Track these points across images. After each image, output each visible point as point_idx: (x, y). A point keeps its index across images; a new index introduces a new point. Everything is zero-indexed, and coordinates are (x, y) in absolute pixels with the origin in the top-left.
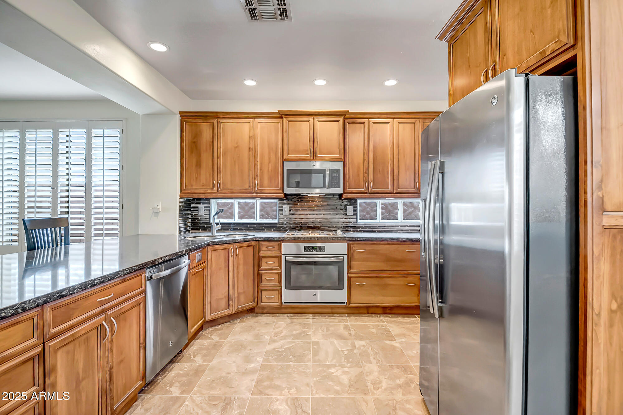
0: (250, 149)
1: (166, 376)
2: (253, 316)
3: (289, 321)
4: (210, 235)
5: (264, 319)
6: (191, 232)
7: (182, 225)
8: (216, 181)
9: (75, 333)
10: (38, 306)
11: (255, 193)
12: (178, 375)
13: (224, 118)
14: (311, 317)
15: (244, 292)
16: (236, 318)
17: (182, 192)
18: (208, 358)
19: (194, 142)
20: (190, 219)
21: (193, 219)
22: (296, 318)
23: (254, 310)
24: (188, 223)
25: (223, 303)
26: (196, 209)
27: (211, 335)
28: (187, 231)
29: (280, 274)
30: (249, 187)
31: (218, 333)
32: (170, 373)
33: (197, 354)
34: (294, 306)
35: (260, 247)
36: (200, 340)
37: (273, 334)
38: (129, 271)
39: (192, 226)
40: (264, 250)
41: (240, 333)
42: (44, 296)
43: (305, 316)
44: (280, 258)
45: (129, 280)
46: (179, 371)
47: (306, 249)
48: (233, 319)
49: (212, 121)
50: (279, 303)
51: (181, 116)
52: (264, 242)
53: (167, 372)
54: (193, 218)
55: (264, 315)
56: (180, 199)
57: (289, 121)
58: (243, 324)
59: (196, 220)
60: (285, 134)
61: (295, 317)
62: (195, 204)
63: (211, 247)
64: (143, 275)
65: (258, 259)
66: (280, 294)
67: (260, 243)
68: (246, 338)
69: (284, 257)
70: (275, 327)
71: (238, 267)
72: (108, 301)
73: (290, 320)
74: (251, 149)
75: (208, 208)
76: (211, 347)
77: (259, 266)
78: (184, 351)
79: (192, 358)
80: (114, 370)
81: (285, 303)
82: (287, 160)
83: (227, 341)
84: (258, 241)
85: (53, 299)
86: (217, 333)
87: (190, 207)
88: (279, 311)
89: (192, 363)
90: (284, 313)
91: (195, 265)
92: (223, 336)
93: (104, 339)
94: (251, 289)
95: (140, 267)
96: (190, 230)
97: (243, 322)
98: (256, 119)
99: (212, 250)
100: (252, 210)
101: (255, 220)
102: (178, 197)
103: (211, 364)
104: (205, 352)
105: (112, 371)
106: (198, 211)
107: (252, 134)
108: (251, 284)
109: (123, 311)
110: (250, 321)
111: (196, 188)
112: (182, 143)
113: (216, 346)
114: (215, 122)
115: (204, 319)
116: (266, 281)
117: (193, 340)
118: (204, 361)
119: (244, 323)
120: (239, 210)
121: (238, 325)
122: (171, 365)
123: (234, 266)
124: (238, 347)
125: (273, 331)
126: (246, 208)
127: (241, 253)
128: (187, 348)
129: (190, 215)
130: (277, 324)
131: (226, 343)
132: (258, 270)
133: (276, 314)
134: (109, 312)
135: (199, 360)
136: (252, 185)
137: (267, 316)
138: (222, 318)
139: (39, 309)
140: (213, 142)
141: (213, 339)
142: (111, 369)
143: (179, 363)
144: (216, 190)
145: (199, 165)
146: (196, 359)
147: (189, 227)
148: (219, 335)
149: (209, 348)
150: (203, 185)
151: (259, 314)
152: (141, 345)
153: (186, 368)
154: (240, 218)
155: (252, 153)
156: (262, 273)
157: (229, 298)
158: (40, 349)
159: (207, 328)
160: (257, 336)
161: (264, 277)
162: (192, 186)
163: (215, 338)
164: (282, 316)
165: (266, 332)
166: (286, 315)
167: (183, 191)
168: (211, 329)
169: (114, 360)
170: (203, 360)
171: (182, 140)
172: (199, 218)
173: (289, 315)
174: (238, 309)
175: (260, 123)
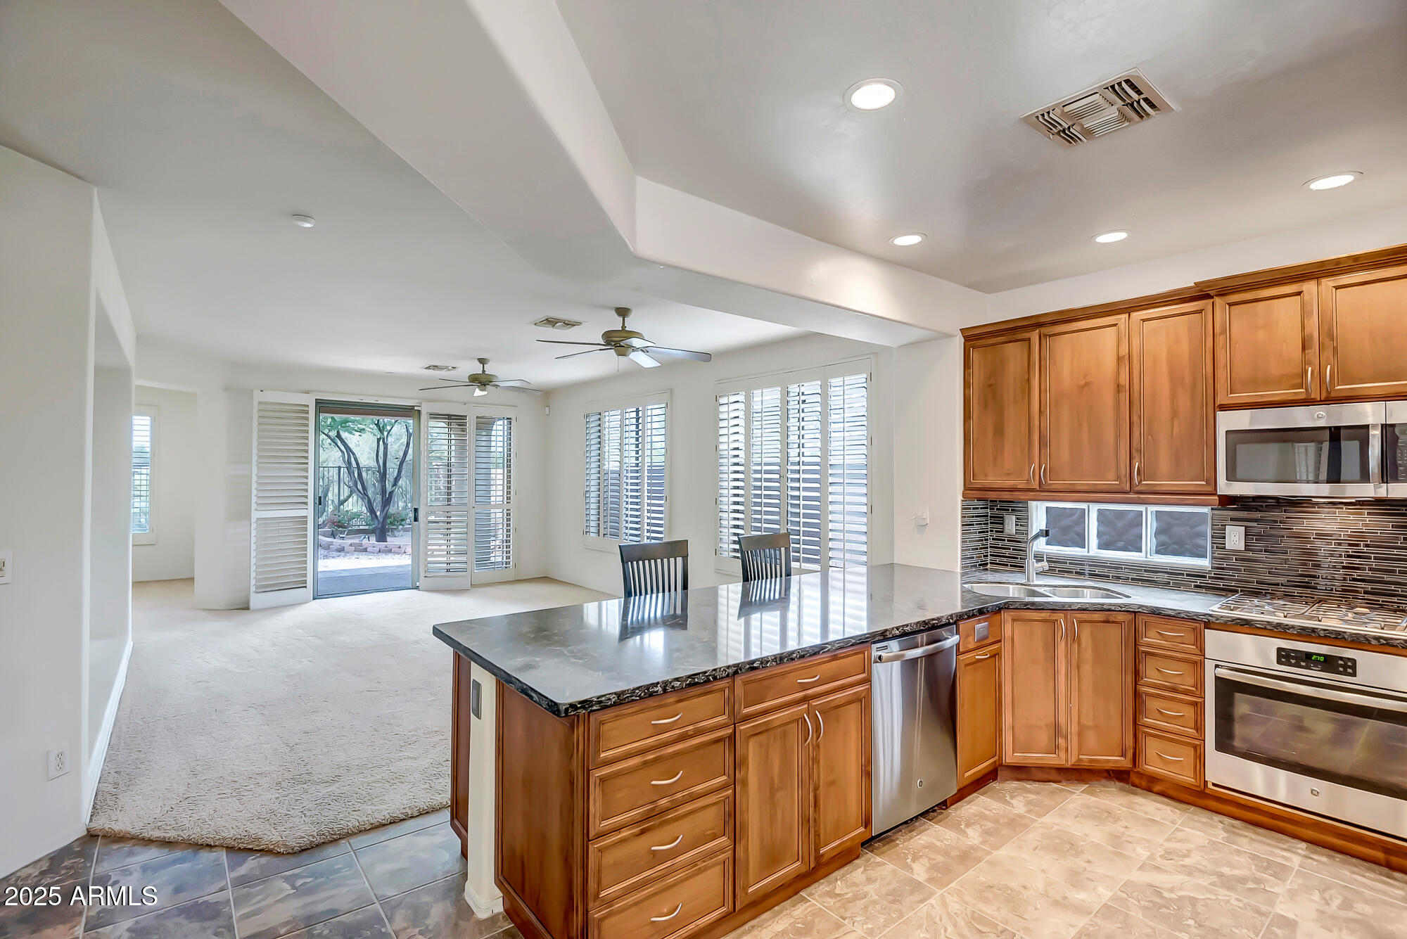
0: (1118, 386)
1: (911, 838)
2: (1122, 790)
3: (1221, 837)
4: (1024, 581)
5: (1150, 806)
6: (989, 566)
7: (968, 554)
8: (1035, 465)
9: (768, 721)
10: (728, 676)
11: (1134, 491)
12: (930, 847)
13: (1054, 323)
14: (1300, 851)
15: (1097, 727)
16: (1077, 780)
17: (967, 488)
18: (992, 839)
19: (991, 385)
20: (987, 540)
21: (993, 542)
22: (1246, 836)
23: (1125, 776)
24: (981, 549)
25: (1043, 738)
26: (999, 520)
27: (1012, 798)
28: (980, 565)
29: (1199, 707)
30: (1118, 478)
31: (1028, 797)
32: (918, 837)
33: (973, 823)
34: (1243, 802)
35: (1141, 628)
36: (988, 799)
37: (1159, 849)
38: (842, 644)
39: (991, 555)
40: (1150, 639)
41: (1077, 817)
42: (734, 666)
43: (1279, 841)
44: (1199, 666)
45: (844, 657)
46: (935, 841)
47: (1284, 656)
48: (1070, 780)
49: (1026, 335)
50: (1196, 780)
51: (964, 337)
52: (1151, 618)
53: (914, 833)
54: (993, 539)
55: (1152, 797)
56: (962, 501)
57: (1230, 305)
58: (1090, 799)
59: (1000, 544)
60: (1220, 340)
61: (1247, 834)
62: (997, 509)
63: (1013, 613)
64: (866, 653)
65: (1137, 659)
66: (1200, 757)
67: (1140, 618)
68: (1091, 833)
69: (1209, 665)
70: (1173, 836)
71: (1078, 667)
72: (812, 685)
73: (1225, 835)
74: (1123, 386)
75: (1023, 521)
76: (1006, 821)
77: (1136, 673)
78: (953, 807)
79: (963, 827)
80: (821, 792)
81: (1214, 785)
82: (1224, 408)
83: (1042, 823)
84: (1135, 612)
85: (743, 671)
86: (1024, 797)
87: (987, 516)
88: (1198, 801)
89: (960, 837)
90: (1213, 809)
91: (971, 646)
92: (1036, 808)
93: (806, 741)
94: (1116, 723)
95: (860, 640)
96: (987, 564)
97: (1093, 794)
98: (1134, 315)
99: (1014, 620)
100: (1135, 531)
101: (1143, 554)
102: (960, 498)
103: (995, 853)
104: (990, 825)
105: (818, 792)
106: (1002, 524)
107: (1124, 351)
108: (1115, 711)
109: (833, 704)
110: (1112, 799)
111: (992, 480)
112: (967, 391)
113: (1016, 824)
114: (1034, 336)
115: (996, 758)
116: (1158, 715)
117: (974, 792)
118: (983, 842)
119: (1093, 799)
120: (1101, 529)
121: (1078, 797)
122: (924, 824)
123: (1069, 662)
124: (1063, 846)
125: (1164, 844)
126: (1120, 524)
127: (1086, 635)
128: (958, 804)
129: (987, 532)
130: (1183, 830)
131: (1040, 825)
132: (1136, 684)
133: (1187, 806)
134: (814, 703)
135: (974, 836)
136: (1123, 473)
137: (1161, 803)
138: (1041, 768)
139: (729, 680)
140: (1028, 380)
141: (1013, 807)
142: (816, 789)
143: (937, 826)
144: (1035, 485)
145: (999, 431)
146: (970, 831)
147: (984, 556)
148: (1029, 803)
149: (1001, 821)
150: (1009, 474)
151: (1139, 790)
152: (863, 768)
153: (947, 839)
154: (1103, 546)
155: (1125, 397)
156: (1147, 694)
157: (1056, 730)
158: (730, 731)
159: (1007, 780)
160: (1116, 839)
161: (1152, 704)
162: (986, 475)
163: (1019, 805)
164: (1204, 817)
165: (1145, 840)
166: (1217, 818)
167: (969, 484)
168: (1015, 784)
169: (822, 777)
170: (981, 840)
171: (967, 385)
172: (1004, 540)
173: (1227, 820)
174: (1079, 760)
175: (1144, 320)
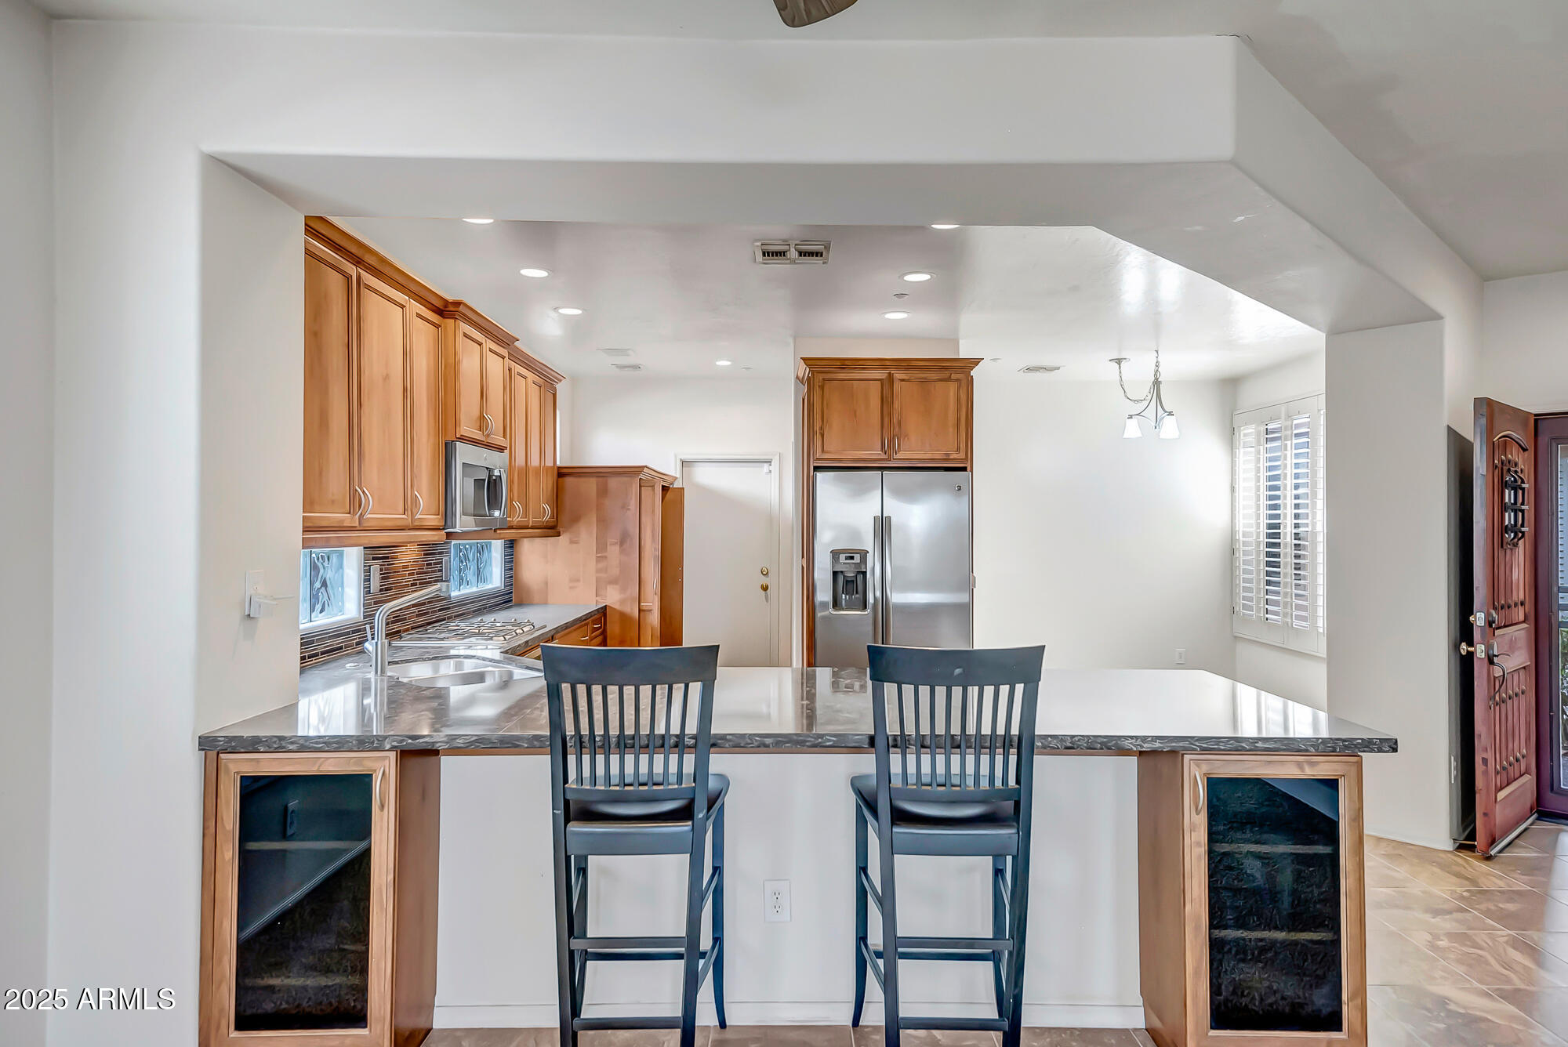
0: (405, 390)
11: (413, 528)
13: (369, 269)
49: (349, 269)
74: (407, 392)
82: (461, 439)
98: (412, 302)
107: (408, 346)
114: (354, 276)
136: (408, 504)
140: (348, 345)
144: (357, 521)
150: (333, 502)
155: (409, 405)
175: (416, 315)
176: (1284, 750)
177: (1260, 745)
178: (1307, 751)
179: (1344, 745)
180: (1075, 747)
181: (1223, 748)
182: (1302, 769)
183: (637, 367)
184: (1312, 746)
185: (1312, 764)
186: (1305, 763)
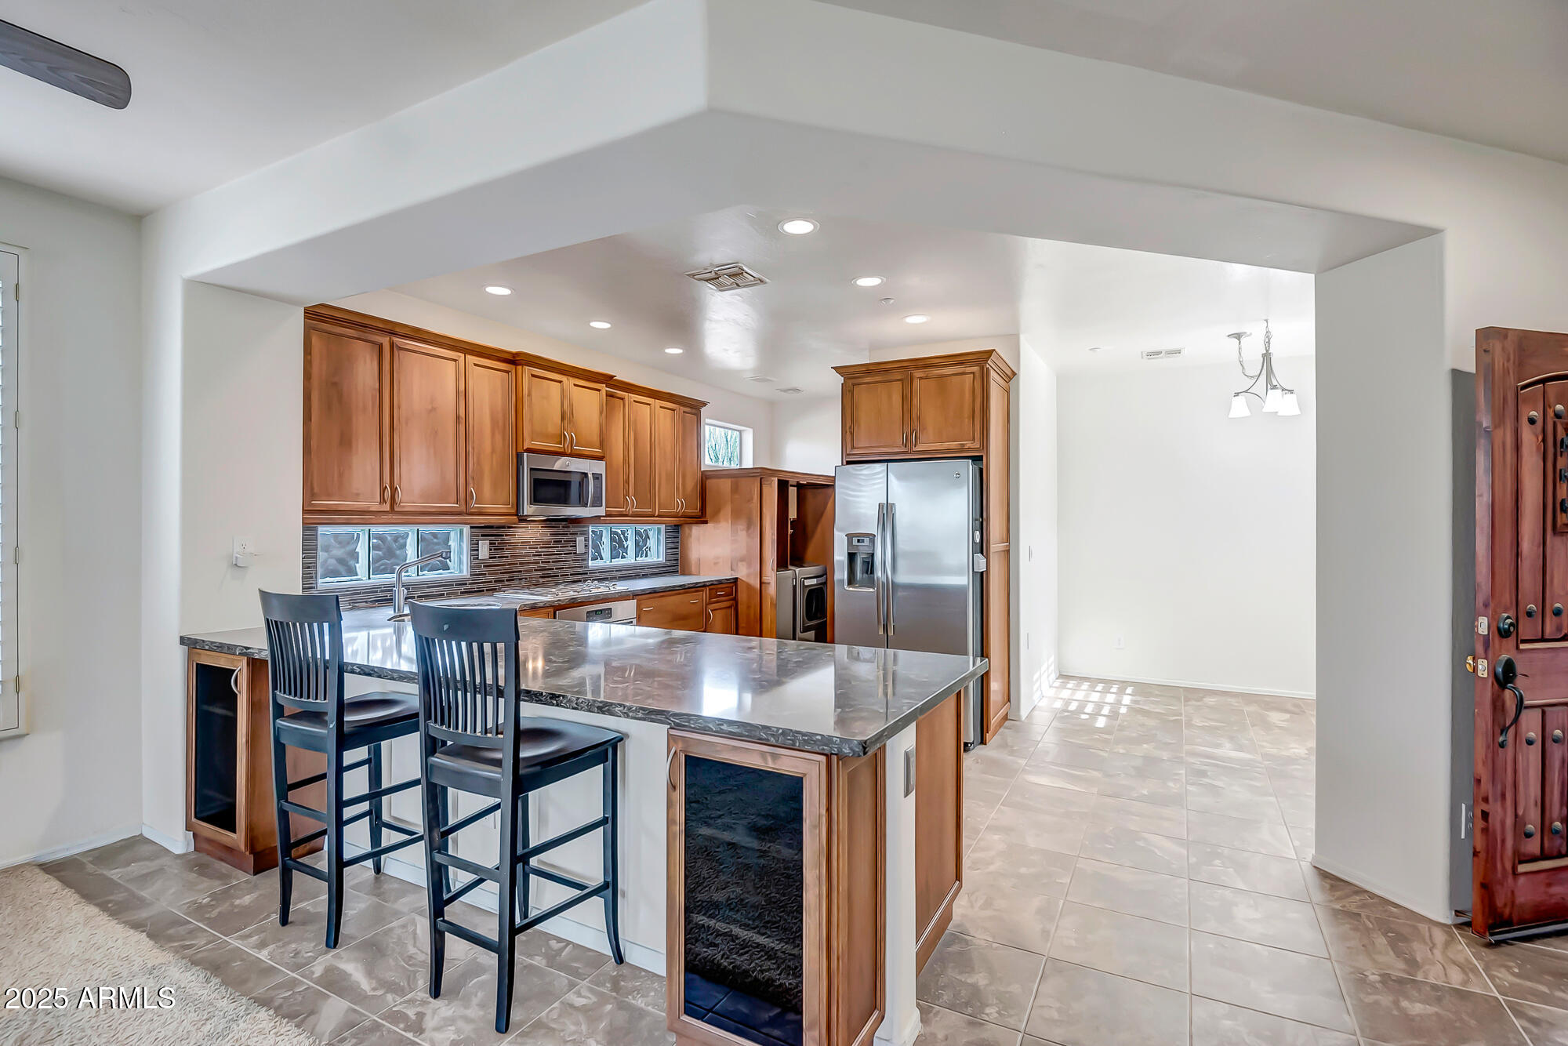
0: (457, 417)
13: (406, 337)
19: (336, 384)
30: (458, 501)
49: (378, 339)
51: (305, 312)
57: (532, 375)
60: (528, 400)
74: (461, 418)
82: (529, 451)
98: (469, 356)
107: (462, 387)
111: (339, 501)
112: (307, 384)
114: (386, 343)
136: (462, 497)
140: (380, 390)
144: (388, 508)
145: (346, 438)
150: (358, 494)
155: (462, 428)
162: (329, 495)
175: (475, 365)
176: (747, 736)
177: (725, 727)
178: (768, 740)
179: (804, 740)
180: (579, 708)
181: (693, 726)
182: (765, 760)
183: (797, 390)
184: (773, 735)
185: (775, 756)
186: (768, 754)
